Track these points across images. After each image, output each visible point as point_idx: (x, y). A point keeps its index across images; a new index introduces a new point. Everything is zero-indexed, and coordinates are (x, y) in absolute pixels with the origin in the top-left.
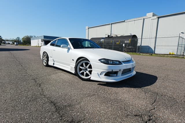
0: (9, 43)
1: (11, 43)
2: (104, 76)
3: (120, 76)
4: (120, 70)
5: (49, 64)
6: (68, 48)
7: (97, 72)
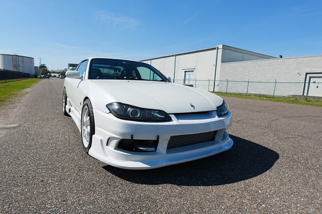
0: (55, 76)
1: (57, 75)
2: (115, 149)
3: (162, 154)
4: (158, 137)
5: (66, 110)
6: (82, 78)
7: (100, 138)
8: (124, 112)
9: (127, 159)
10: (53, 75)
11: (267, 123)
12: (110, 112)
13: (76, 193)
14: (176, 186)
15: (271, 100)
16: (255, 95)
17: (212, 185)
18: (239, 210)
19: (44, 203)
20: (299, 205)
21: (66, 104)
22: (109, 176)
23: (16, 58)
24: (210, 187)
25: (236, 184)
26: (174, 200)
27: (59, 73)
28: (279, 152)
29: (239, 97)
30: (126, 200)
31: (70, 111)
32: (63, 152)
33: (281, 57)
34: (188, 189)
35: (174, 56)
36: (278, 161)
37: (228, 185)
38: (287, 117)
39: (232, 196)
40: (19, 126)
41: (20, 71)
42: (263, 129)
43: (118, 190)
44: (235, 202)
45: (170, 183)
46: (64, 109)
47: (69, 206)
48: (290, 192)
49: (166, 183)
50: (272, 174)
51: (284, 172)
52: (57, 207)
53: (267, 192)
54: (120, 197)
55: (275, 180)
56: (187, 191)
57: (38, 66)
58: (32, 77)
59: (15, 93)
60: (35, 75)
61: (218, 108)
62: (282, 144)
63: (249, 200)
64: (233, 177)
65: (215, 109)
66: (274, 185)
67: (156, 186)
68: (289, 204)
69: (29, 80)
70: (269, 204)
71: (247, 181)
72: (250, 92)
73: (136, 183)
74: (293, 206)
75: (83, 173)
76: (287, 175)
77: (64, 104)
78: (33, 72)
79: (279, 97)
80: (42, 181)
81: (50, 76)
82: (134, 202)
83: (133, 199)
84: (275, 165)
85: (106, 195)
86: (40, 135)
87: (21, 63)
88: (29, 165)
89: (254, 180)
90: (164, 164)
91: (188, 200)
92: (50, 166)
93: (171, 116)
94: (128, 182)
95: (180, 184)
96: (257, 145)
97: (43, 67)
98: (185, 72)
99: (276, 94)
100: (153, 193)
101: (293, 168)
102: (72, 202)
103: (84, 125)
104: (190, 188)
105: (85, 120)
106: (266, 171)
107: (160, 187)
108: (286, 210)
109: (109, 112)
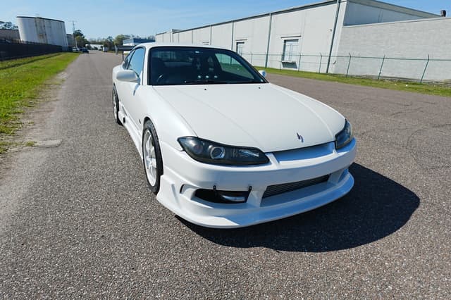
0: (96, 49)
1: (99, 46)
2: (192, 199)
3: (254, 207)
4: (250, 189)
5: (119, 117)
6: (138, 81)
7: (172, 182)
8: (202, 150)
9: (208, 213)
10: (92, 46)
11: (406, 139)
12: (184, 150)
13: (147, 257)
14: (272, 250)
15: (416, 89)
16: (392, 79)
17: (320, 252)
18: (356, 293)
19: (109, 271)
20: (439, 289)
21: (118, 110)
22: (184, 232)
23: (40, 23)
24: (319, 253)
25: (353, 249)
26: (270, 273)
27: (100, 43)
28: (419, 195)
29: (367, 84)
30: (209, 270)
31: (124, 121)
32: (123, 189)
33: (444, 13)
34: (289, 256)
35: (268, 14)
36: (418, 211)
37: (343, 252)
38: (439, 126)
39: (347, 271)
40: (62, 143)
41: (49, 43)
42: (398, 149)
43: (197, 254)
44: (351, 281)
45: (265, 246)
46: (116, 115)
47: (140, 277)
48: (429, 267)
49: (259, 246)
50: (406, 234)
51: (424, 232)
52: (126, 278)
53: (396, 264)
54: (201, 266)
55: (410, 245)
56: (286, 259)
57: (72, 33)
58: (65, 52)
59: (48, 82)
60: (69, 47)
61: (337, 136)
62: (426, 180)
63: (370, 277)
64: (351, 239)
65: (333, 138)
66: (407, 254)
67: (246, 249)
68: (426, 287)
69: (63, 55)
70: (398, 285)
71: (370, 245)
72: (384, 74)
73: (221, 244)
74: (431, 291)
75: (151, 225)
76: (427, 236)
77: (115, 108)
78: (65, 43)
79: (430, 83)
80: (103, 236)
81: (89, 48)
82: (219, 274)
83: (217, 269)
84: (412, 218)
85: (184, 261)
86: (90, 159)
87: (47, 30)
88: (84, 211)
89: (379, 244)
90: (258, 221)
91: (288, 275)
92: (110, 213)
93: (268, 156)
94: (209, 242)
95: (278, 248)
96: (388, 181)
97: (78, 34)
98: (285, 41)
99: (427, 78)
100: (243, 262)
101: (438, 224)
102: (143, 271)
103: (147, 155)
104: (292, 254)
105: (148, 149)
106: (399, 228)
107: (252, 251)
108: (420, 296)
109: (182, 149)
